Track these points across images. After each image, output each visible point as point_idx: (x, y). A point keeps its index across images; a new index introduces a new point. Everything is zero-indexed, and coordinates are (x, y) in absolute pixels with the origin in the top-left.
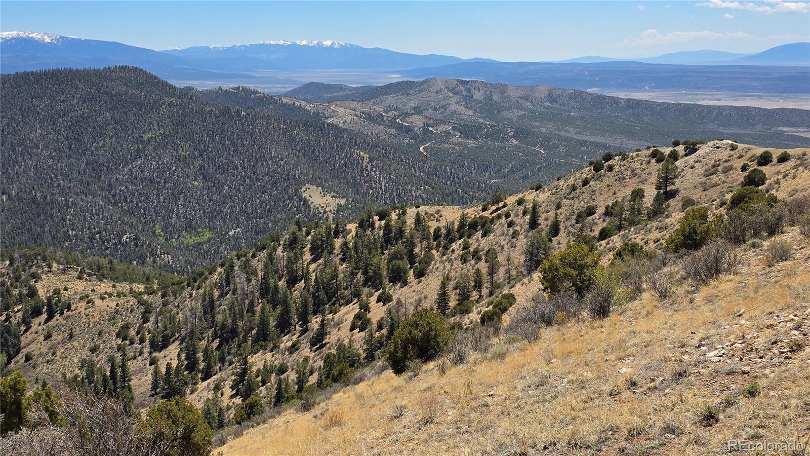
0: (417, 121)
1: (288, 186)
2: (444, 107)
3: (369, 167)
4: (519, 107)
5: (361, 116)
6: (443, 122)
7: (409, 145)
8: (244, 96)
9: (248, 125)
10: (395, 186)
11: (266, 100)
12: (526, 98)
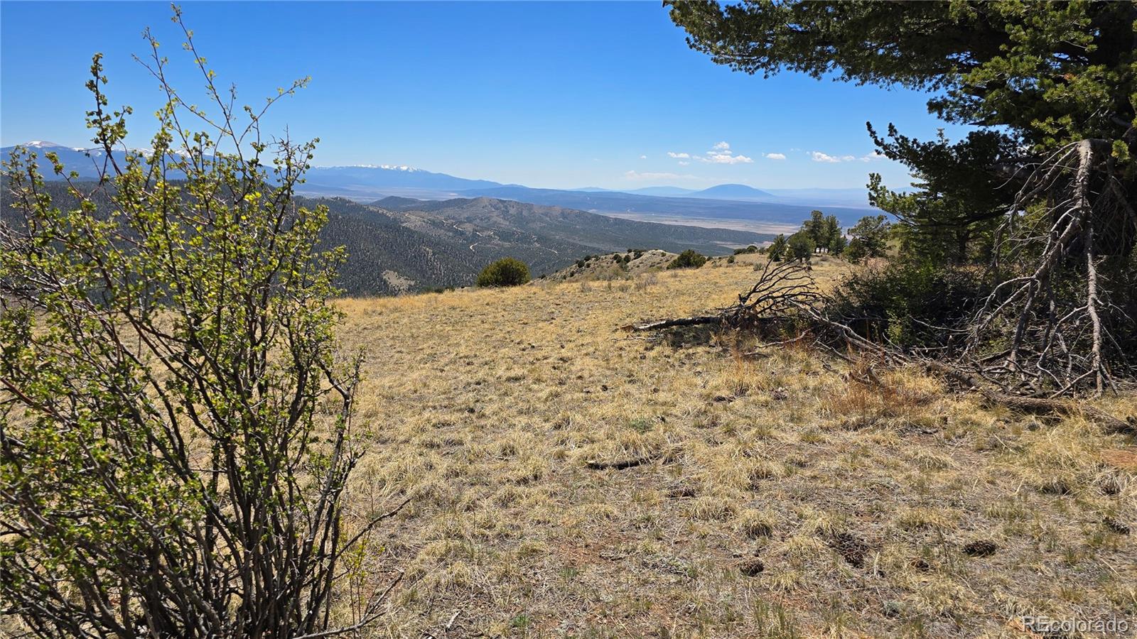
0: (468, 228)
2: (488, 218)
4: (541, 220)
5: (427, 222)
6: (488, 229)
7: (462, 244)
9: (344, 226)
10: (451, 273)
11: (357, 208)
12: (546, 215)
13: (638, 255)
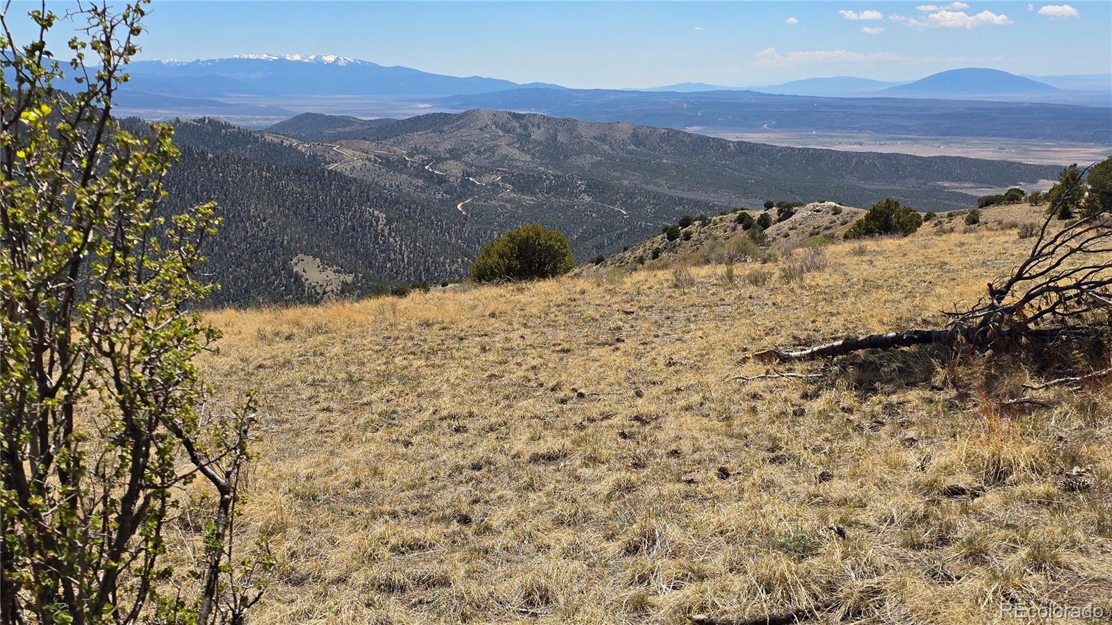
0: (453, 169)
1: (273, 257)
2: (492, 150)
3: (386, 231)
4: (593, 151)
5: (376, 161)
6: (489, 170)
7: (442, 201)
8: (210, 131)
9: (217, 172)
10: (421, 257)
11: (243, 137)
12: (603, 140)
13: (786, 213)
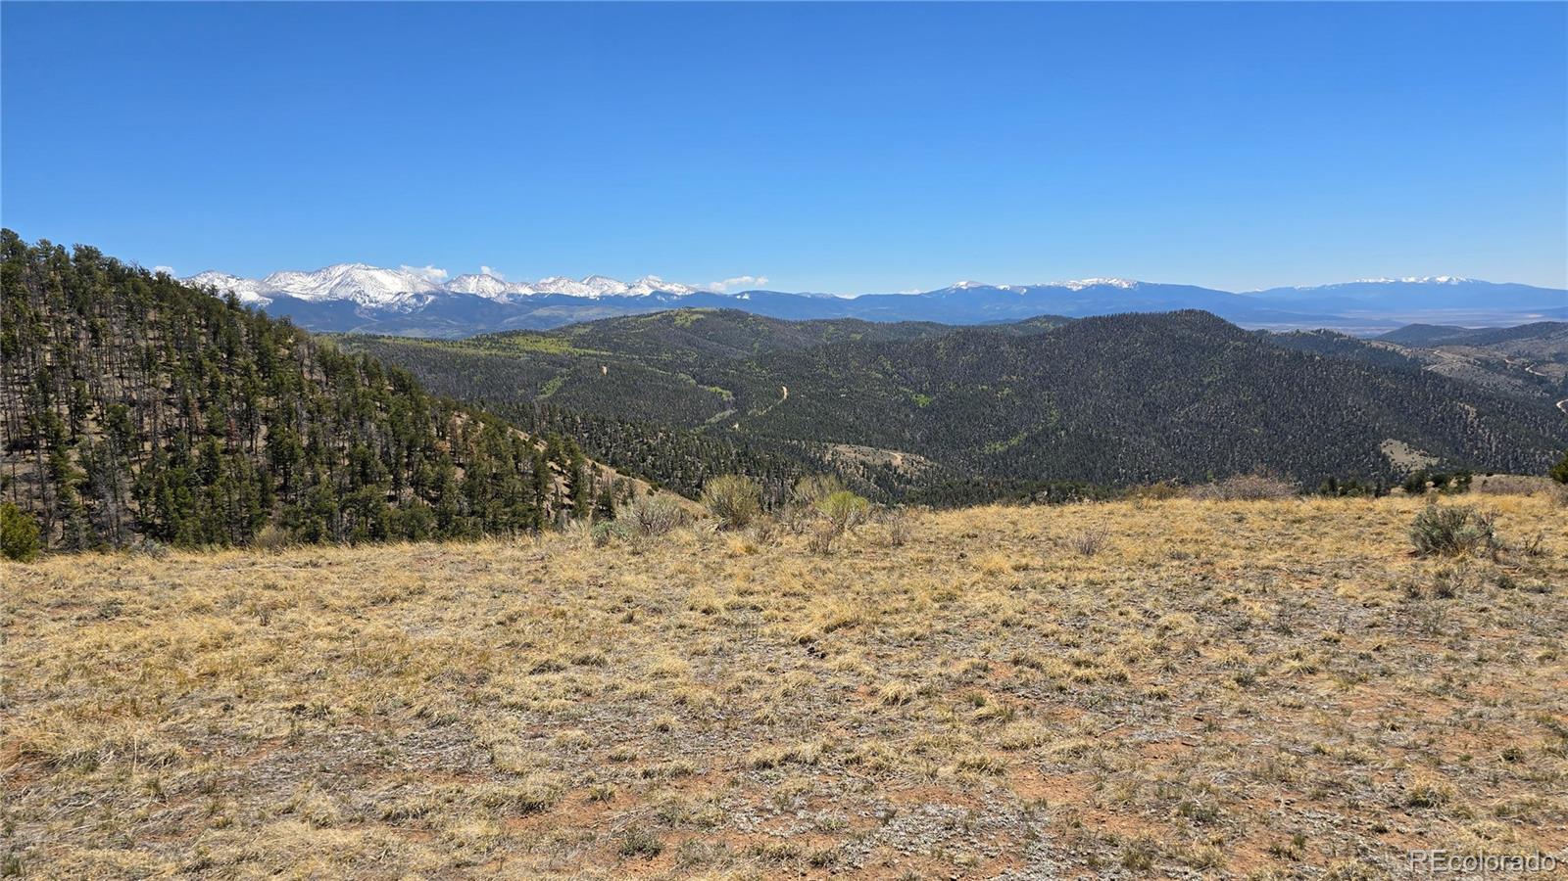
0: (1557, 371)
1: (1364, 440)
3: (1476, 423)
5: (1475, 364)
7: (1541, 399)
8: (1324, 340)
11: (1352, 344)
